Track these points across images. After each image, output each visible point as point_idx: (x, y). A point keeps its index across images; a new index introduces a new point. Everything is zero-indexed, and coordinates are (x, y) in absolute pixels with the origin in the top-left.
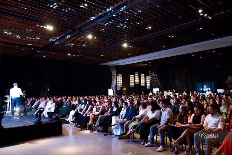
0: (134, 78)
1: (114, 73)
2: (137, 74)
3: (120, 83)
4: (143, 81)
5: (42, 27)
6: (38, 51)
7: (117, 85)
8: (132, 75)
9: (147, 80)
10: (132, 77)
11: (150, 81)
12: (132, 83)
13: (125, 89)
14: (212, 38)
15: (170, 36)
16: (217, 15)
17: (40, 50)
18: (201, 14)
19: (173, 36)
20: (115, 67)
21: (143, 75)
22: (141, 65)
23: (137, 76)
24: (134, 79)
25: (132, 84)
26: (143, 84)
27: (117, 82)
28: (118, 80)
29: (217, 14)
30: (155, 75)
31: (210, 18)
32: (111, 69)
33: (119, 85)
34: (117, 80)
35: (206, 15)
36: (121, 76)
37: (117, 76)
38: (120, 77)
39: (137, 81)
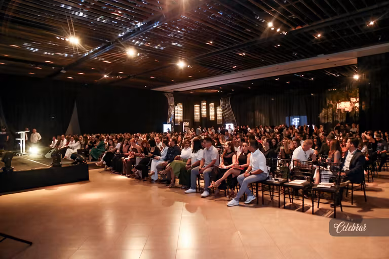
0: (201, 108)
1: (171, 102)
2: (204, 104)
3: (180, 116)
4: (212, 113)
5: (63, 39)
6: (62, 71)
7: (176, 118)
8: (197, 105)
9: (218, 113)
10: (197, 108)
11: (221, 113)
12: (197, 115)
13: (187, 124)
14: (295, 58)
15: (241, 53)
16: (294, 31)
17: (64, 70)
18: (273, 29)
19: (244, 54)
20: (172, 93)
21: (212, 106)
22: (209, 91)
23: (204, 106)
24: (200, 110)
25: (197, 117)
26: (212, 118)
27: (176, 115)
28: (178, 112)
29: (294, 29)
30: (229, 105)
31: (285, 34)
32: (167, 96)
33: (179, 118)
34: (176, 112)
35: (278, 30)
36: (182, 106)
37: (176, 105)
38: (180, 107)
39: (204, 113)
